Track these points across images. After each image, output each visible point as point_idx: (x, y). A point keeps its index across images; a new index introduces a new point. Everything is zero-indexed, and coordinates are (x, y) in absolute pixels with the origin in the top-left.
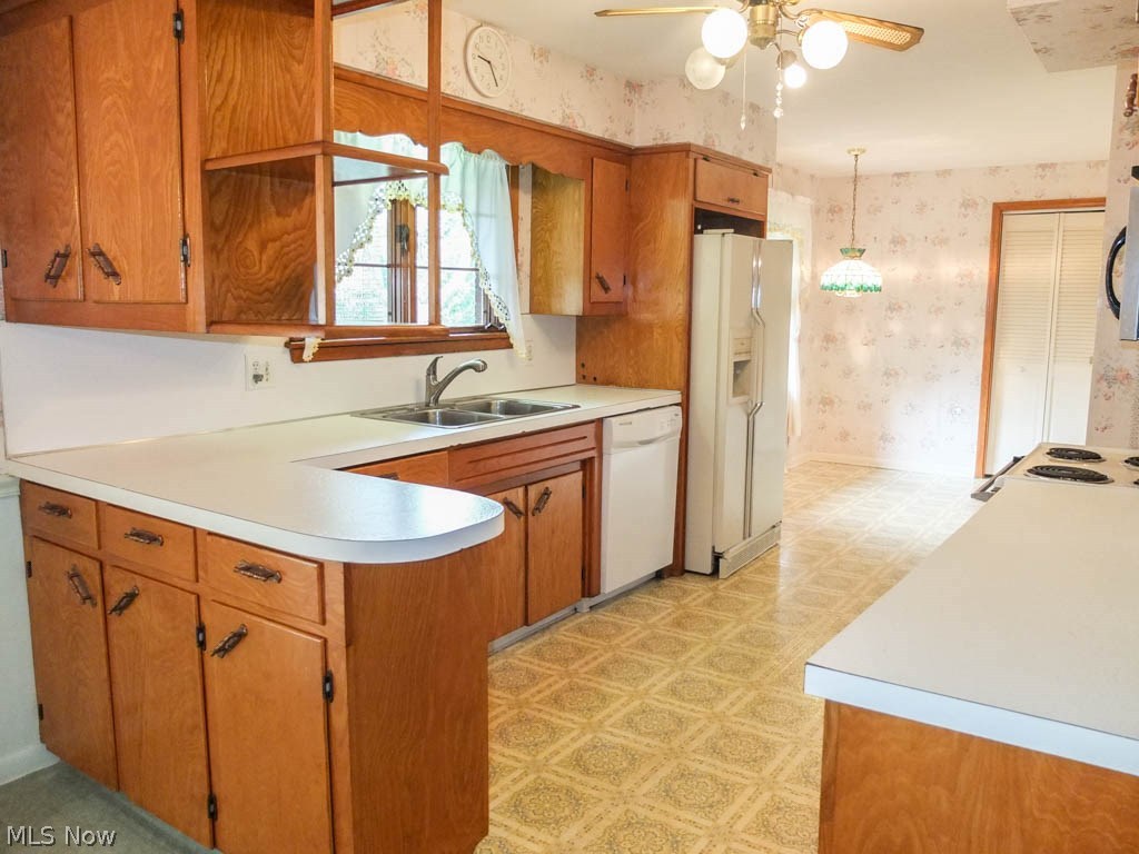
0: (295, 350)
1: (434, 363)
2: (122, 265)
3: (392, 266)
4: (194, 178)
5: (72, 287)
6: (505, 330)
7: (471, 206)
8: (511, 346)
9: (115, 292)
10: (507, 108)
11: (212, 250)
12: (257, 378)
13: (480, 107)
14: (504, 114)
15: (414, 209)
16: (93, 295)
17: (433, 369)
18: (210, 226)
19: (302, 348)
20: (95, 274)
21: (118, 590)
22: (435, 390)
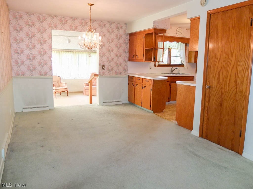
0: (155, 65)
1: (172, 68)
2: (138, 56)
3: (168, 56)
4: (144, 50)
5: (134, 58)
6: (183, 65)
7: (179, 48)
8: (184, 67)
9: (138, 58)
10: (182, 37)
11: (145, 55)
12: (151, 68)
13: (179, 37)
14: (182, 38)
15: (171, 49)
16: (136, 59)
17: (172, 69)
18: (145, 53)
19: (156, 65)
20: (136, 57)
21: (136, 84)
22: (172, 71)
